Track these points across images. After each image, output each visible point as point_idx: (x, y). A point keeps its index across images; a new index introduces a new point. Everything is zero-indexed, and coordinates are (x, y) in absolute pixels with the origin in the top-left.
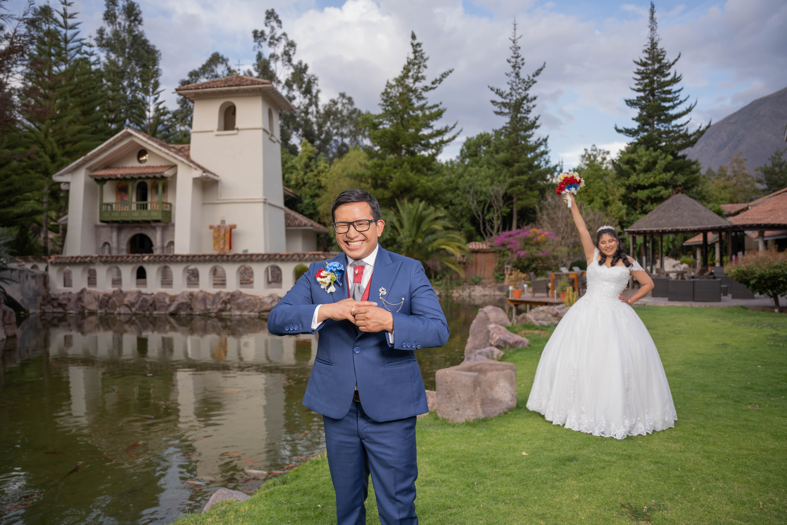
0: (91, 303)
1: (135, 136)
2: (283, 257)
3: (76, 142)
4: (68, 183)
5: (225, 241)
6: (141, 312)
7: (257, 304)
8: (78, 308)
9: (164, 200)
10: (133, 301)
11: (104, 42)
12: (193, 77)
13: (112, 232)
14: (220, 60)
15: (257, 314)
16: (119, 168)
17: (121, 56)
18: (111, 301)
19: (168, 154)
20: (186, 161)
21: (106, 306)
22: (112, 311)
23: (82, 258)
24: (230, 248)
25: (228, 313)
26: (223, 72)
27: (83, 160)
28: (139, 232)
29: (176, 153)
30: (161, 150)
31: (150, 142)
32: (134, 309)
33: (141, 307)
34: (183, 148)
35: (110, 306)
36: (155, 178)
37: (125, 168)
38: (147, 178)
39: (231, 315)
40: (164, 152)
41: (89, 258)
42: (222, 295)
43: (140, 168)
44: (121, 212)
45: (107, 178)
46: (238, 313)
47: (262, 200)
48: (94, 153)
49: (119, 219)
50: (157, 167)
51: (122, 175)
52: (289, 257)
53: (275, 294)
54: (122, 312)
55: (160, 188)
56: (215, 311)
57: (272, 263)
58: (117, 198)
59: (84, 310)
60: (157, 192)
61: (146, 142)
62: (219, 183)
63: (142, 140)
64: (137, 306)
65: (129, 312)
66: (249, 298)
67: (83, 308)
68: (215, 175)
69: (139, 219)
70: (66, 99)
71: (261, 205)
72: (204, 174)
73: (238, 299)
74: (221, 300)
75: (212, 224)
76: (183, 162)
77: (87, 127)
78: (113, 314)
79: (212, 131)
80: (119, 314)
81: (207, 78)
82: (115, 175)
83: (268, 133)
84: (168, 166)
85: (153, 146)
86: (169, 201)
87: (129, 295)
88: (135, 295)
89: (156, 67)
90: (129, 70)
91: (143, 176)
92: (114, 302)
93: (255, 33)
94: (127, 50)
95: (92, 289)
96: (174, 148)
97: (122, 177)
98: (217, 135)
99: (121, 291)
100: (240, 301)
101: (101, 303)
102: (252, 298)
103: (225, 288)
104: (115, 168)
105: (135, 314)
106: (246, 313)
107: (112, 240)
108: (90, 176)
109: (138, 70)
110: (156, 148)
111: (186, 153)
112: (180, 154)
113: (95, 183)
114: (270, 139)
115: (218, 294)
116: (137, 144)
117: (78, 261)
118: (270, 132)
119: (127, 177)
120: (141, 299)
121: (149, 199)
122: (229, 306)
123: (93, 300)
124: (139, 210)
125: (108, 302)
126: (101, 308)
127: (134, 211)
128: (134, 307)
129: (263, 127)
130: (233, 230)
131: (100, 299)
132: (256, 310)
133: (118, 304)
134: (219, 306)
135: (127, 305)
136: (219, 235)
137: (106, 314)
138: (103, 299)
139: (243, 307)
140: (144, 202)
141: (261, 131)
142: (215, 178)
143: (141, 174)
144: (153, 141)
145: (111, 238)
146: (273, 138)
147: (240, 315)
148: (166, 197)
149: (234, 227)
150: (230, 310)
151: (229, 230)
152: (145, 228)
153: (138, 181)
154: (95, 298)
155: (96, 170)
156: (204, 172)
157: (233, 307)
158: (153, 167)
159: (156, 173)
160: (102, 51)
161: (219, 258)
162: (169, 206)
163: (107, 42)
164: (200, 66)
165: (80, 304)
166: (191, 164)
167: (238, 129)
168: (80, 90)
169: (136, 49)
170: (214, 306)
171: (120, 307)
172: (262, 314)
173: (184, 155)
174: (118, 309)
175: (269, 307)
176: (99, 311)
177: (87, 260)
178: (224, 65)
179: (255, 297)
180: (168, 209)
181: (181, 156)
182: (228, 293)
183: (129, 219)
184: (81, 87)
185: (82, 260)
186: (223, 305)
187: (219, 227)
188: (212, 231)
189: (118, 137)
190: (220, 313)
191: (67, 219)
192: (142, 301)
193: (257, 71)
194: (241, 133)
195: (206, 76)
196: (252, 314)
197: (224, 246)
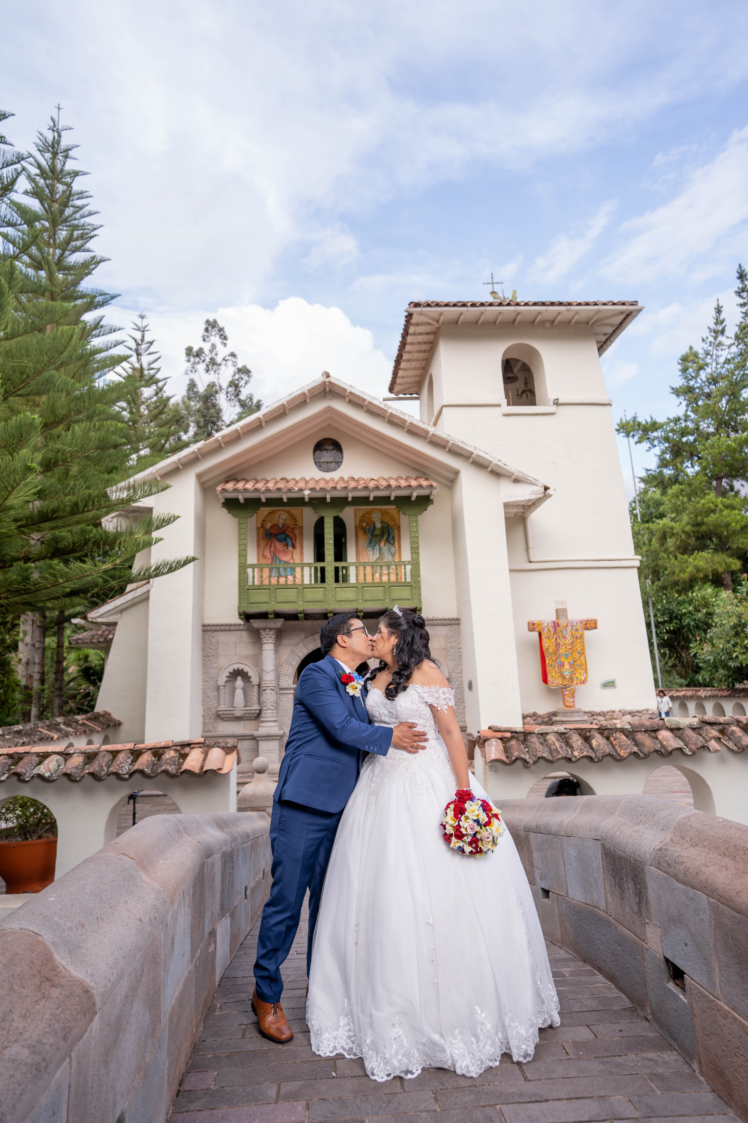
5: (574, 661)
13: (259, 644)
47: (637, 564)
79: (495, 406)
93: (189, 351)
98: (505, 415)
107: (258, 666)
121: (351, 558)
136: (557, 646)
149: (595, 624)
151: (581, 633)
167: (557, 403)
187: (555, 625)
188: (534, 636)
194: (561, 410)
197: (573, 673)
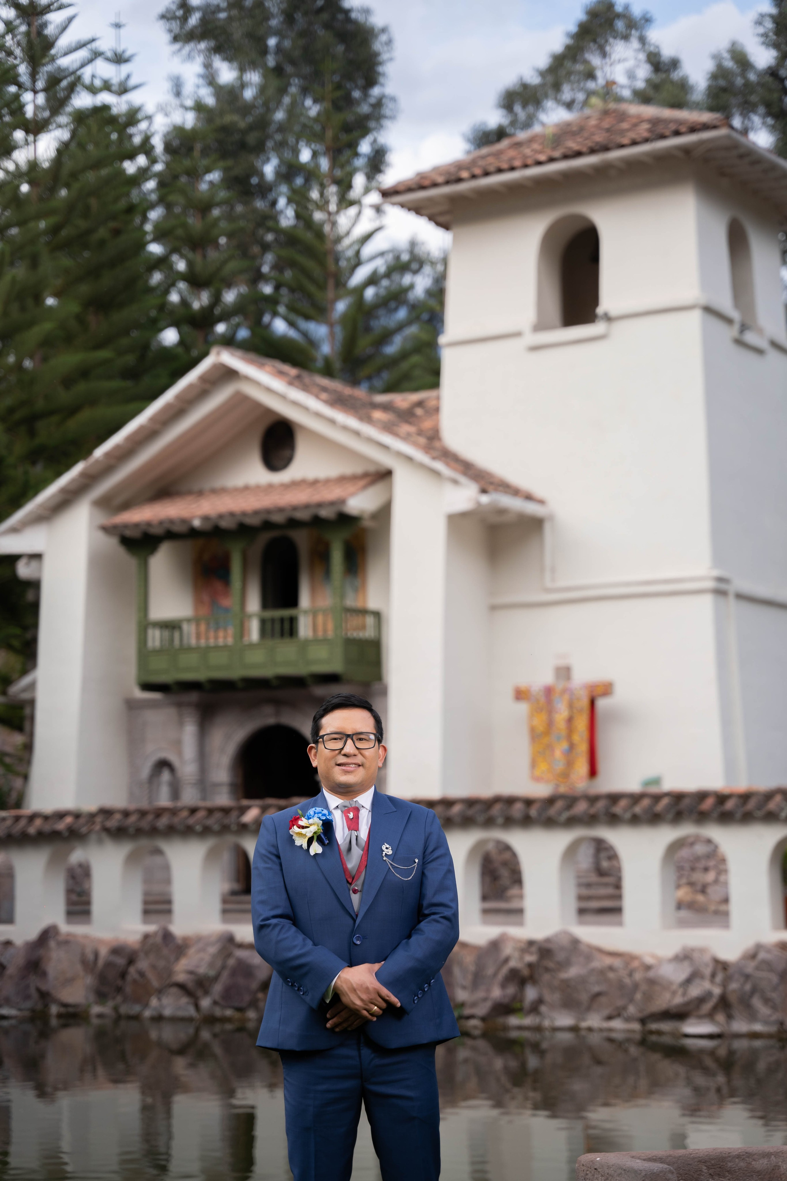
0: (69, 981)
1: (247, 378)
2: (730, 805)
3: (73, 410)
4: (37, 557)
5: (572, 746)
6: (229, 1012)
7: (636, 986)
8: (27, 997)
9: (350, 602)
10: (202, 970)
11: (194, 20)
12: (518, 108)
13: (181, 724)
14: (620, 25)
15: (636, 1026)
16: (200, 493)
17: (253, 65)
18: (132, 970)
19: (357, 434)
20: (420, 456)
21: (119, 990)
22: (136, 1009)
23: (46, 818)
24: (593, 772)
25: (528, 1021)
26: (631, 75)
27: (83, 474)
28: (271, 721)
29: (388, 428)
30: (332, 422)
31: (296, 394)
32: (205, 1003)
33: (228, 994)
34: (420, 404)
35: (128, 989)
36: (317, 522)
37: (223, 491)
38: (293, 523)
39: (538, 1029)
40: (345, 428)
41: (69, 820)
42: (508, 950)
43: (270, 487)
44: (208, 649)
45: (157, 531)
46: (565, 1020)
47: (710, 584)
48: (117, 447)
49: (201, 675)
50: (327, 482)
51: (206, 518)
52: (751, 805)
53: (702, 951)
54: (167, 1012)
55: (337, 557)
56: (482, 1010)
57: (686, 830)
58: (198, 602)
59: (46, 1006)
60: (327, 573)
61: (283, 397)
62: (547, 527)
63: (269, 390)
64: (217, 988)
65: (191, 1011)
66: (608, 961)
67: (45, 996)
68: (529, 497)
69: (268, 672)
70: (34, 262)
71: (707, 602)
72: (485, 499)
73: (565, 964)
74: (504, 971)
75: (523, 682)
76: (409, 459)
77: (104, 354)
78: (136, 1018)
79: (518, 334)
80: (159, 1019)
81: (569, 105)
82: (184, 521)
83: (729, 321)
84: (365, 475)
85: (306, 409)
86: (372, 604)
87: (192, 951)
88: (213, 950)
89: (376, 91)
90: (280, 115)
91: (278, 518)
92: (142, 974)
94: (272, 42)
95: (79, 930)
96: (386, 407)
97: (208, 526)
98: (535, 348)
99: (167, 936)
100: (573, 972)
101: (102, 978)
102: (617, 963)
103: (521, 924)
104: (190, 493)
105: (210, 1020)
106: (594, 1021)
107: (180, 753)
108: (105, 529)
109: (312, 108)
110: (318, 415)
111: (427, 424)
112: (405, 428)
113: (121, 552)
114: (739, 342)
115: (495, 945)
116: (258, 405)
117: (32, 830)
118: (735, 315)
119: (224, 524)
120: (231, 962)
121: (305, 600)
122: (531, 993)
123: (79, 967)
124: (269, 643)
125: (123, 975)
126: (101, 996)
127: (251, 646)
128: (206, 993)
129: (703, 301)
130: (601, 703)
131: (101, 963)
132: (632, 1010)
133: (155, 983)
134: (496, 993)
135: (182, 986)
136: (550, 724)
137: (119, 1018)
138: (109, 965)
139: (584, 997)
140: (286, 613)
141: (696, 317)
142: (531, 508)
143: (268, 511)
144: (305, 388)
145: (178, 744)
146: (750, 337)
147: (574, 1029)
148: (361, 589)
149: (607, 689)
150: (535, 1008)
151: (585, 703)
152: (293, 705)
153: (264, 538)
154: (84, 962)
155: (126, 506)
156: (484, 491)
157: (548, 997)
158: (315, 483)
159: (320, 505)
160: (190, 57)
161: (496, 810)
162: (370, 621)
163: (204, 21)
164: (543, 62)
165: (34, 981)
166: (439, 466)
167: (608, 318)
168: (83, 224)
169: (303, 34)
170: (480, 994)
171: (160, 992)
172: (654, 1026)
173: (420, 433)
174: (154, 1002)
175: (678, 1000)
176: (96, 1009)
177: (61, 826)
178: (635, 44)
179: (627, 958)
180: (369, 633)
181: (406, 438)
182: (531, 943)
183: (235, 673)
184: (86, 213)
185: (47, 828)
186: (511, 990)
187: (549, 691)
188: (523, 708)
189: (191, 386)
190: (501, 1020)
191: (32, 686)
192: (234, 973)
193: (769, 44)
194: (618, 328)
195: (567, 94)
196: (617, 1024)
197: (570, 764)
